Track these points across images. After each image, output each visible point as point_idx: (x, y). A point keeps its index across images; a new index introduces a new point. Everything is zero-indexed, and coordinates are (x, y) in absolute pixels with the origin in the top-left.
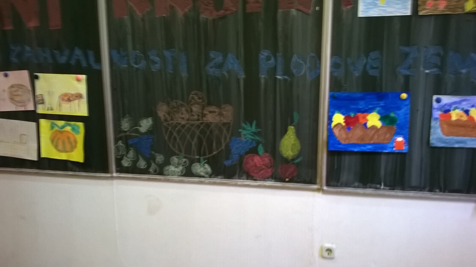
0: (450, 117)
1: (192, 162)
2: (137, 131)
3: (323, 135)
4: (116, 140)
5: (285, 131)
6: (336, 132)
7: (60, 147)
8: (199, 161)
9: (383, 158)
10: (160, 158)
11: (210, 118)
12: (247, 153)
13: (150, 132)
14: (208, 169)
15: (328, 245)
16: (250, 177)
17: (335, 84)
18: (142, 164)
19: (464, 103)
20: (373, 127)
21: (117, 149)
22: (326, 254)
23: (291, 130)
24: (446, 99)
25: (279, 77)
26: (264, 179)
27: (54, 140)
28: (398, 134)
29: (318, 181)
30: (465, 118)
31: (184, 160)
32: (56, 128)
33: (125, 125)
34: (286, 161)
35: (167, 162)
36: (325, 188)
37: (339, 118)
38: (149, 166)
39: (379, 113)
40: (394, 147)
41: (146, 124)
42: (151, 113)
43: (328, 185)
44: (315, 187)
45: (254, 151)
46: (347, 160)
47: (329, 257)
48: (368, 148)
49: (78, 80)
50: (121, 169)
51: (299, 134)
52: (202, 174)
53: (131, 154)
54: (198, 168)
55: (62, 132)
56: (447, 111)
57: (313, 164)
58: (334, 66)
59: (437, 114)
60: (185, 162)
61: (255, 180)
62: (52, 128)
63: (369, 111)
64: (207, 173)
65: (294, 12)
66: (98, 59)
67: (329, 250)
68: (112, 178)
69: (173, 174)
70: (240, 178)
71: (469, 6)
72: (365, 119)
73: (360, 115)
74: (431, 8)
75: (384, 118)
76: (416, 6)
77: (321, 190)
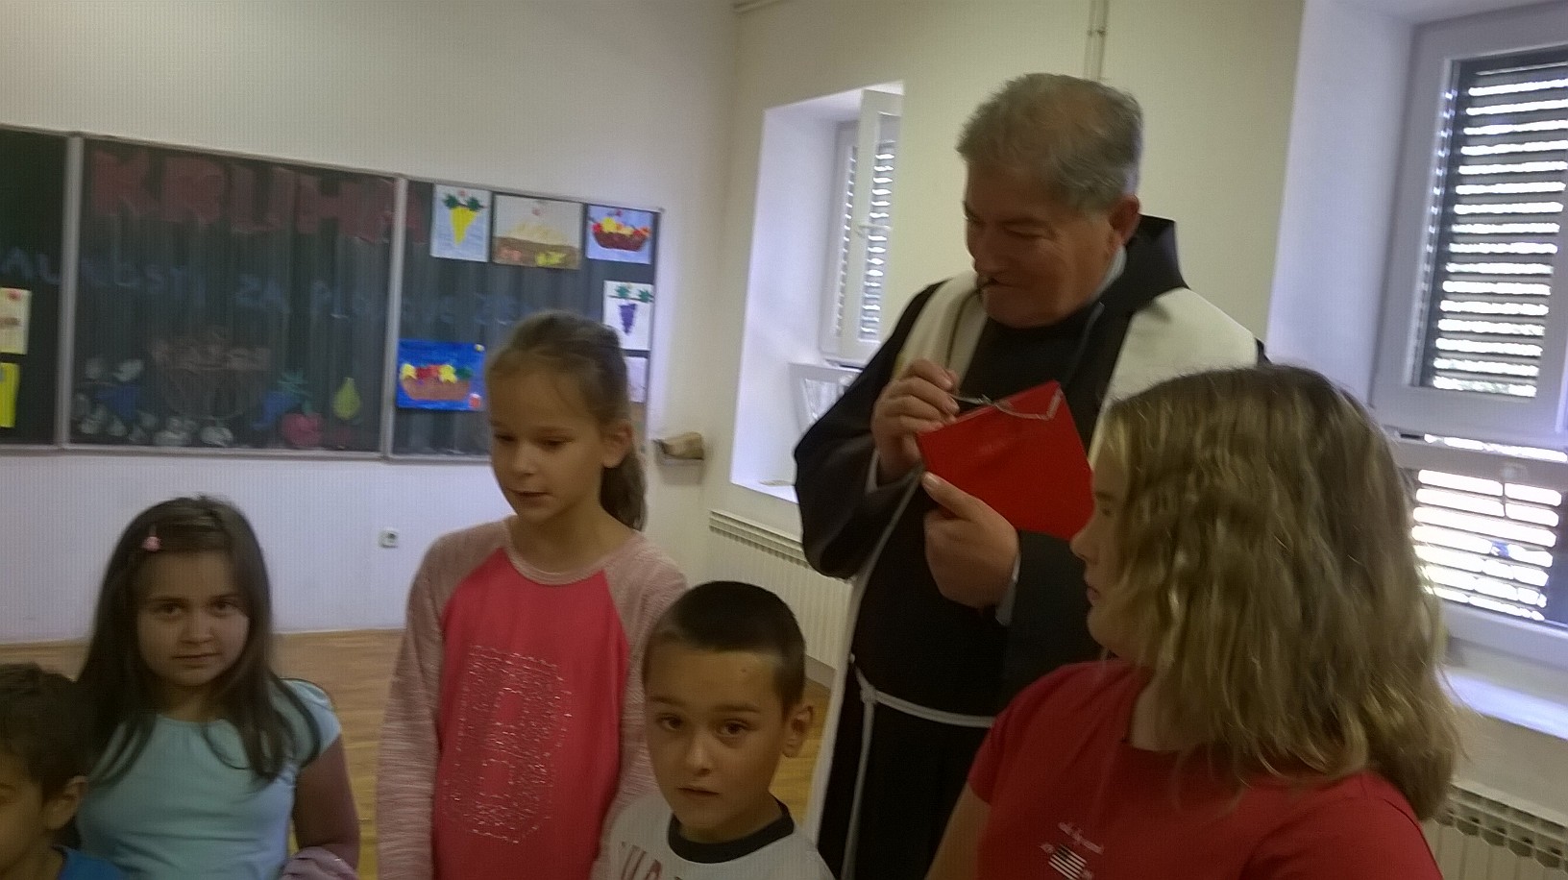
1: (203, 424)
2: (115, 380)
3: (389, 390)
4: (76, 390)
5: (340, 384)
6: (406, 386)
8: (213, 424)
9: (459, 418)
10: (149, 420)
11: (237, 364)
12: (287, 412)
13: (137, 381)
14: (228, 434)
15: (391, 529)
16: (290, 444)
17: (405, 330)
18: (118, 429)
20: (447, 382)
21: (75, 405)
22: (387, 542)
23: (349, 382)
25: (336, 316)
26: (313, 447)
28: (474, 391)
29: (381, 448)
31: (191, 422)
33: (94, 370)
34: (342, 423)
35: (162, 426)
36: (391, 456)
37: (409, 370)
38: (130, 431)
39: (453, 365)
40: (469, 405)
41: (129, 370)
42: (139, 351)
43: (395, 452)
44: (375, 455)
45: (298, 410)
46: (417, 420)
47: (390, 544)
48: (443, 406)
49: (14, 297)
50: (78, 437)
51: (359, 388)
52: (219, 443)
53: (100, 414)
54: (212, 434)
57: (376, 427)
58: (405, 308)
60: (191, 426)
61: (296, 448)
63: (442, 363)
64: (226, 441)
65: (357, 240)
66: (56, 265)
67: (392, 536)
68: (63, 452)
69: (171, 442)
70: (275, 445)
71: (541, 260)
72: (438, 372)
73: (432, 366)
74: (505, 257)
75: (459, 372)
76: (491, 253)
77: (385, 459)
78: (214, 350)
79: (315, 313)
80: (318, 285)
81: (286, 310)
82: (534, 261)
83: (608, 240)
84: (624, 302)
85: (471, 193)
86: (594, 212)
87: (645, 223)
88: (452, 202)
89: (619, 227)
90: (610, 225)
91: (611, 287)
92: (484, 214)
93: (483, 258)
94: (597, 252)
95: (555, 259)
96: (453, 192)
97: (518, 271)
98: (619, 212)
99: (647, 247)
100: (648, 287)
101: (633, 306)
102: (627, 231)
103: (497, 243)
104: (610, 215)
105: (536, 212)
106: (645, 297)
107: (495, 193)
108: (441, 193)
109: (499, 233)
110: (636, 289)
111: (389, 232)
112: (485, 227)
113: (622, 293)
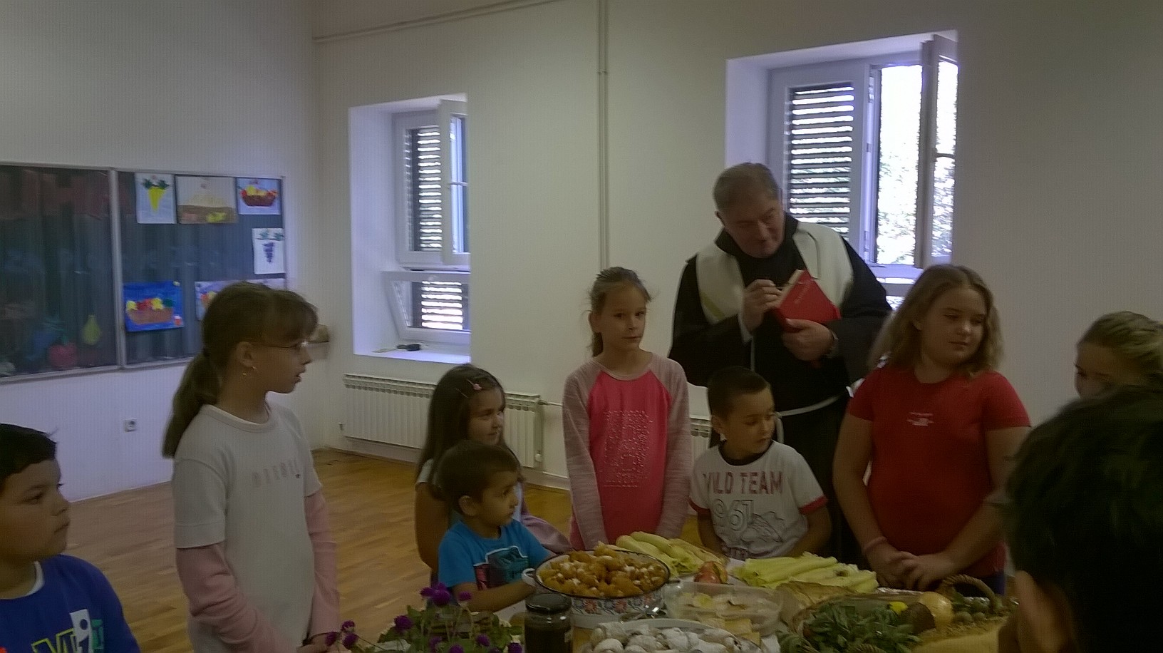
3: (119, 320)
5: (86, 320)
6: (132, 317)
9: (167, 335)
11: (12, 315)
12: (51, 345)
14: (11, 366)
15: (131, 419)
16: (57, 368)
17: (126, 276)
20: (159, 310)
22: (129, 427)
23: (92, 318)
24: (204, 284)
25: (78, 272)
26: (70, 367)
28: (176, 313)
29: (119, 362)
34: (90, 347)
36: (126, 367)
37: (132, 305)
39: (161, 298)
40: (174, 324)
43: (128, 364)
44: (117, 367)
45: (58, 342)
46: (141, 339)
47: (131, 429)
48: (156, 327)
51: (99, 322)
52: (5, 373)
56: (205, 293)
57: (113, 346)
58: (124, 261)
59: (200, 295)
61: (62, 370)
63: (152, 297)
64: (9, 372)
65: (87, 217)
67: (133, 423)
70: (46, 370)
71: (210, 219)
72: (151, 304)
73: (147, 301)
74: (188, 219)
75: (165, 302)
76: (178, 217)
77: (122, 370)
79: (63, 272)
80: (63, 252)
81: (43, 272)
82: (206, 219)
83: (251, 201)
84: (266, 242)
85: (160, 177)
86: (242, 183)
87: (274, 187)
88: (148, 185)
89: (257, 191)
90: (251, 191)
91: (257, 232)
92: (170, 191)
93: (172, 221)
94: (246, 210)
95: (220, 217)
96: (148, 177)
97: (195, 227)
98: (256, 181)
99: (276, 203)
100: (279, 230)
101: (272, 245)
102: (262, 194)
103: (180, 210)
104: (251, 183)
105: (203, 186)
106: (278, 237)
107: (175, 176)
108: (140, 178)
109: (182, 203)
110: (273, 231)
111: (108, 210)
112: (171, 199)
113: (264, 236)
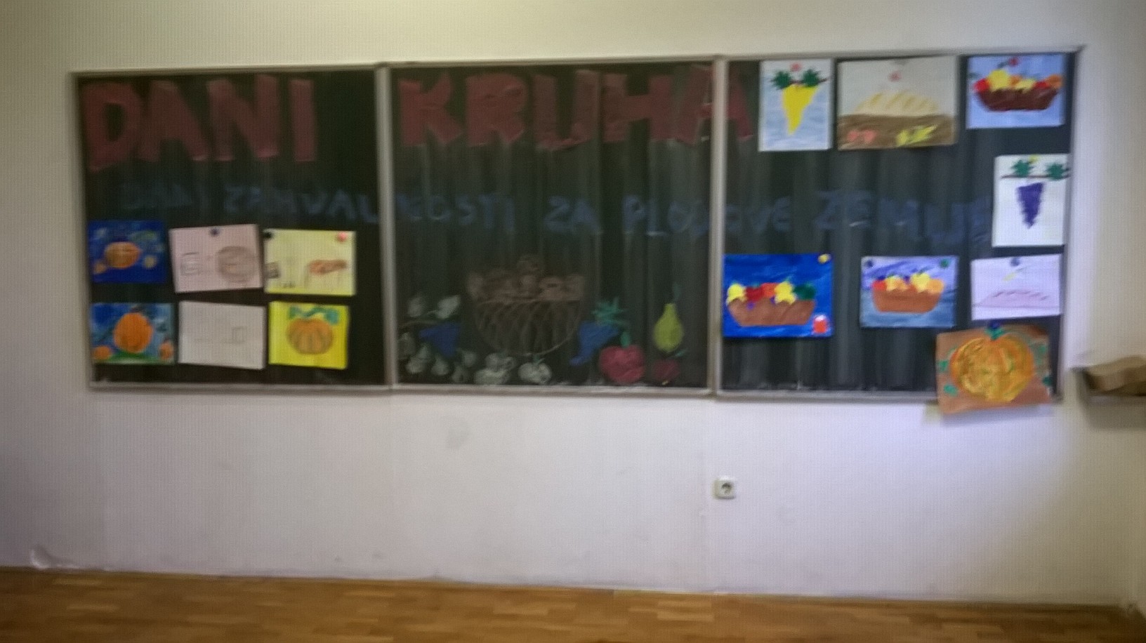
0: (885, 286)
1: (521, 361)
2: (433, 317)
3: (715, 316)
4: (400, 332)
5: (660, 312)
6: (734, 310)
7: (304, 345)
8: (531, 360)
9: (799, 346)
10: (469, 358)
11: (549, 295)
12: (606, 346)
13: (454, 318)
14: (545, 371)
15: (725, 478)
16: (609, 382)
17: (731, 243)
18: (441, 368)
19: (903, 267)
20: (784, 303)
21: (401, 346)
22: (722, 492)
23: (670, 310)
24: (880, 262)
25: (651, 234)
26: (631, 383)
27: (294, 337)
28: (818, 311)
29: (710, 382)
30: (904, 287)
31: (508, 359)
32: (298, 317)
33: (415, 308)
34: (663, 355)
35: (481, 365)
36: (720, 392)
37: (737, 291)
38: (452, 370)
39: (792, 282)
40: (812, 330)
41: (448, 307)
42: (455, 287)
43: (725, 386)
44: (706, 391)
45: (615, 342)
46: (749, 350)
47: (727, 495)
48: (778, 332)
49: (341, 240)
50: (406, 377)
51: (681, 316)
52: (537, 380)
53: (424, 353)
54: (530, 371)
55: (309, 322)
56: (882, 278)
57: (702, 358)
58: (730, 218)
59: (868, 282)
60: (509, 363)
61: (618, 385)
62: (292, 314)
63: (778, 279)
64: (543, 378)
65: (672, 143)
66: (375, 207)
67: (727, 486)
68: (391, 392)
69: (491, 381)
70: (594, 383)
71: (903, 139)
72: (773, 292)
73: (766, 286)
74: (854, 140)
75: (798, 290)
76: (836, 137)
77: (712, 396)
78: (527, 281)
79: (628, 233)
80: (630, 201)
81: (598, 232)
82: (893, 140)
83: (997, 100)
84: (1024, 182)
85: (806, 66)
86: (976, 66)
87: (1056, 69)
88: (783, 81)
89: (1015, 81)
90: (1000, 80)
91: (1005, 164)
92: (824, 89)
93: (824, 145)
94: (981, 118)
95: (922, 135)
96: (785, 66)
97: (872, 157)
98: (1013, 59)
99: (1057, 103)
100: (1061, 159)
101: (1038, 188)
102: (1026, 85)
103: (842, 125)
104: (1001, 66)
105: (895, 77)
106: (1055, 173)
107: (838, 61)
108: (769, 71)
109: (846, 110)
110: (1041, 163)
111: (708, 128)
112: (826, 105)
113: (1022, 171)
